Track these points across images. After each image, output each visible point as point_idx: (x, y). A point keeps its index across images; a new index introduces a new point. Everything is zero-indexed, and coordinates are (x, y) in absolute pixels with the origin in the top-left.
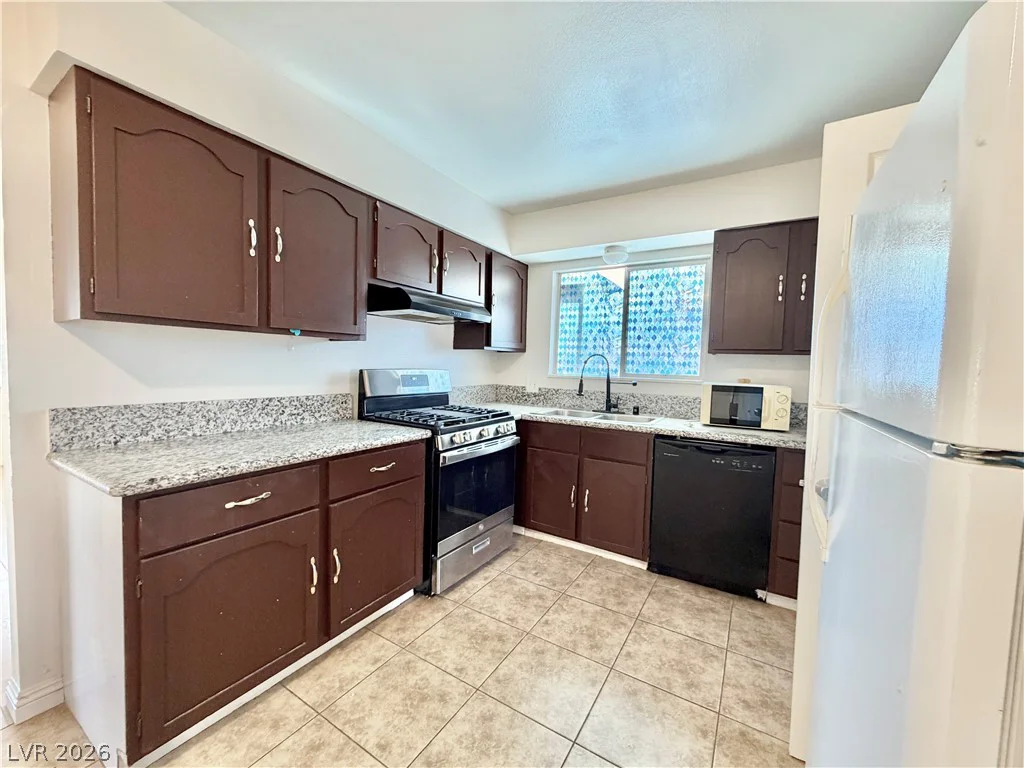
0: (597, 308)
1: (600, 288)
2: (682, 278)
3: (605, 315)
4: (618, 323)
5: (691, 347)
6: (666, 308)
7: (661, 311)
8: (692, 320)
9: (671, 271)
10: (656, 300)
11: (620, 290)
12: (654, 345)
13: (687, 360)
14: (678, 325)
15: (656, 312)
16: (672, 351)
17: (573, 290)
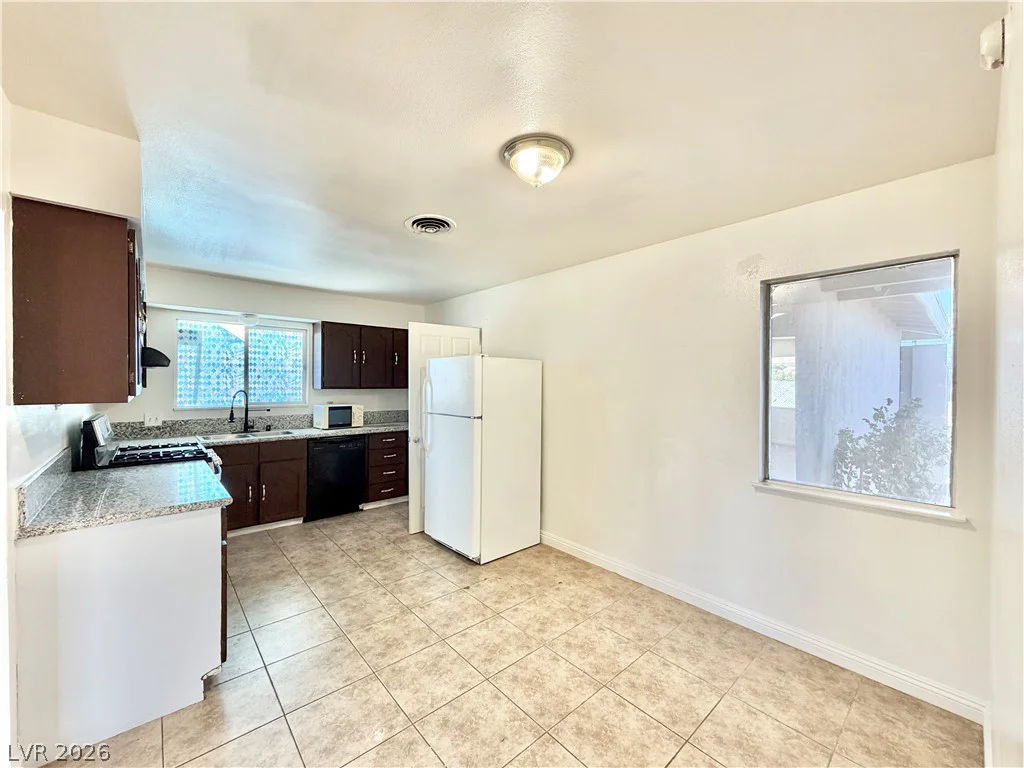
0: (219, 353)
1: (221, 337)
2: (288, 340)
3: (227, 359)
4: (240, 365)
5: (296, 383)
6: (278, 357)
7: (275, 360)
8: (296, 366)
9: (280, 333)
10: (271, 351)
11: (240, 341)
12: (270, 381)
13: (294, 392)
14: (287, 369)
15: (271, 359)
16: (284, 386)
17: (193, 335)
